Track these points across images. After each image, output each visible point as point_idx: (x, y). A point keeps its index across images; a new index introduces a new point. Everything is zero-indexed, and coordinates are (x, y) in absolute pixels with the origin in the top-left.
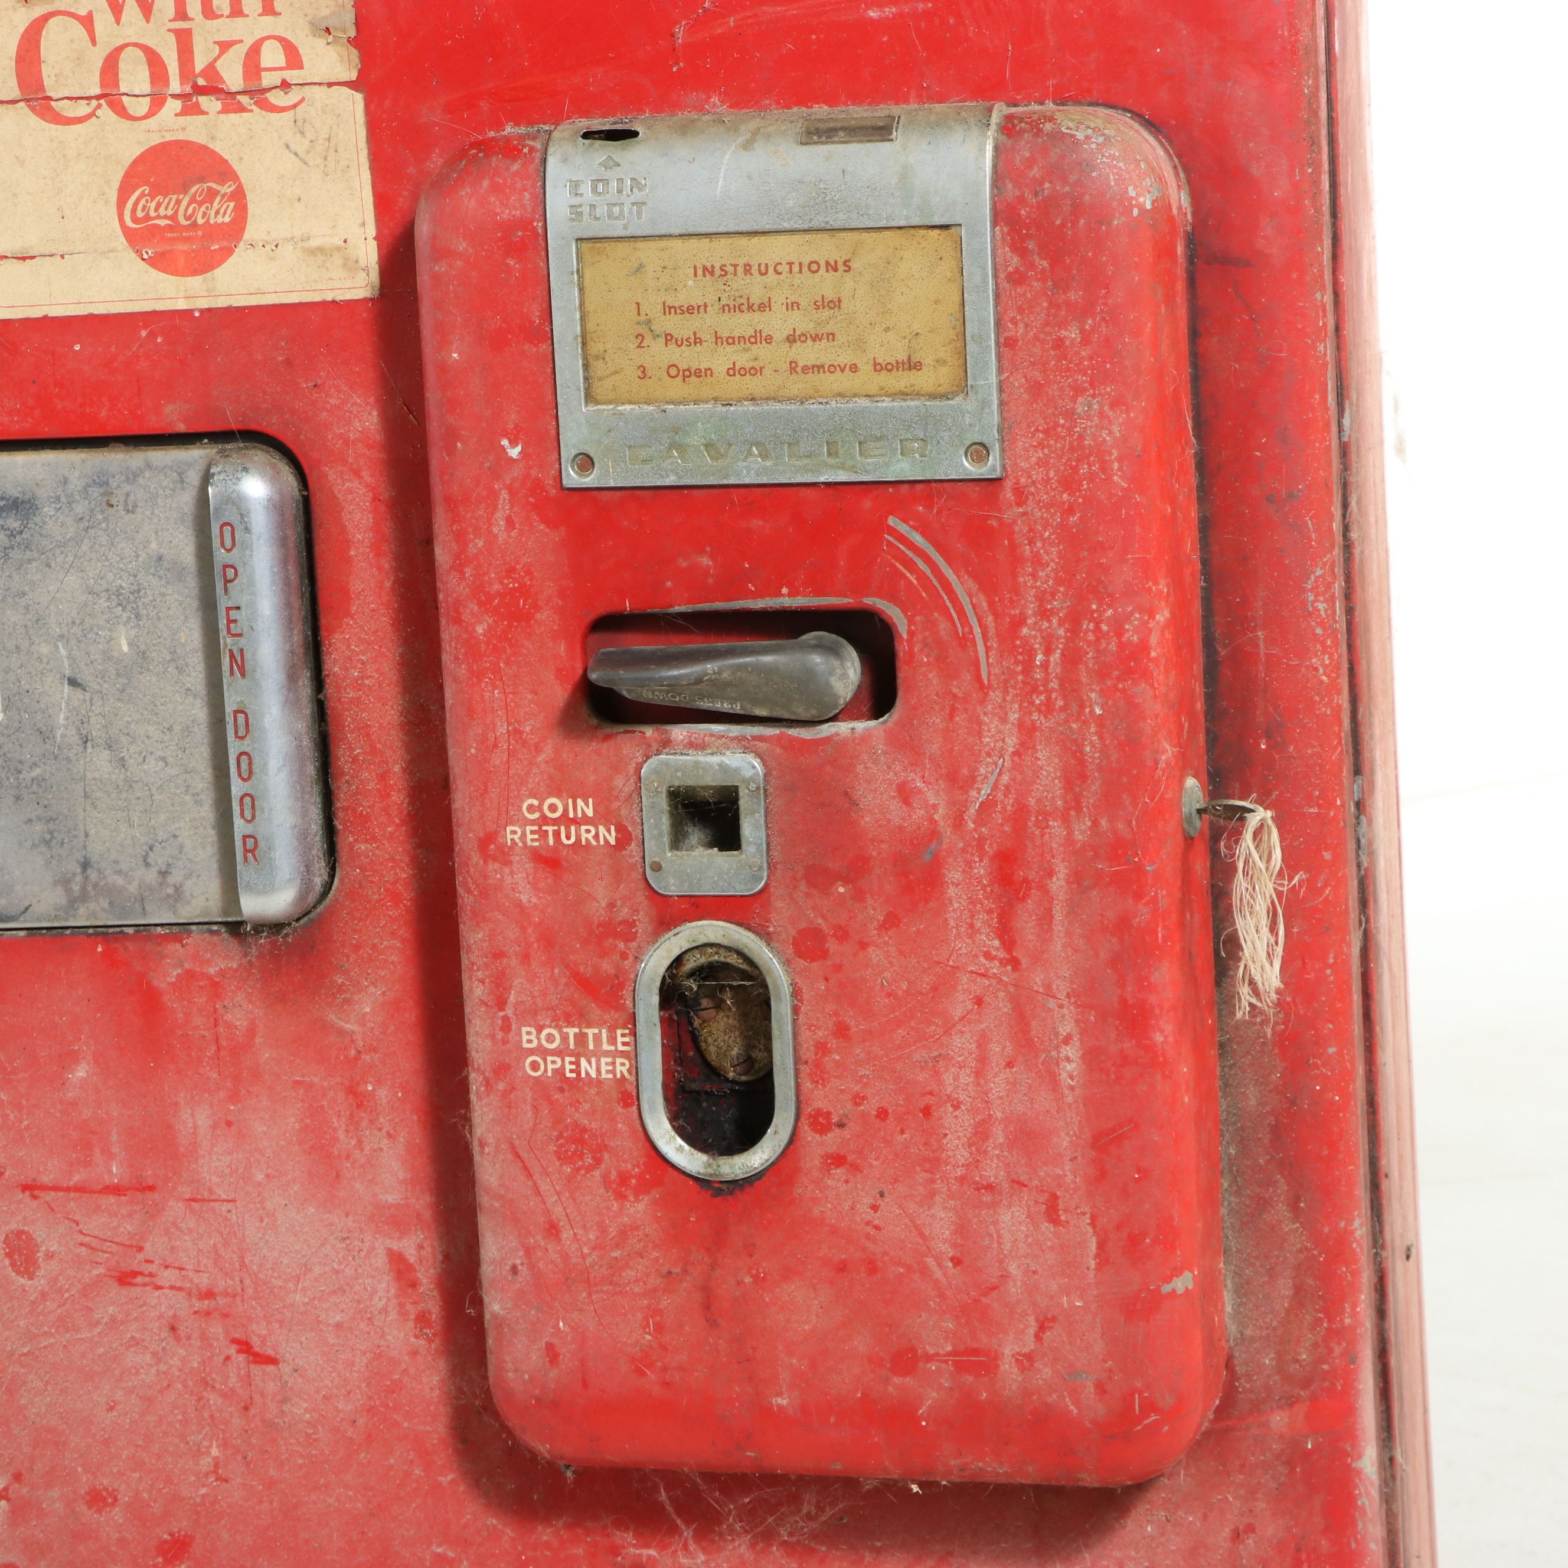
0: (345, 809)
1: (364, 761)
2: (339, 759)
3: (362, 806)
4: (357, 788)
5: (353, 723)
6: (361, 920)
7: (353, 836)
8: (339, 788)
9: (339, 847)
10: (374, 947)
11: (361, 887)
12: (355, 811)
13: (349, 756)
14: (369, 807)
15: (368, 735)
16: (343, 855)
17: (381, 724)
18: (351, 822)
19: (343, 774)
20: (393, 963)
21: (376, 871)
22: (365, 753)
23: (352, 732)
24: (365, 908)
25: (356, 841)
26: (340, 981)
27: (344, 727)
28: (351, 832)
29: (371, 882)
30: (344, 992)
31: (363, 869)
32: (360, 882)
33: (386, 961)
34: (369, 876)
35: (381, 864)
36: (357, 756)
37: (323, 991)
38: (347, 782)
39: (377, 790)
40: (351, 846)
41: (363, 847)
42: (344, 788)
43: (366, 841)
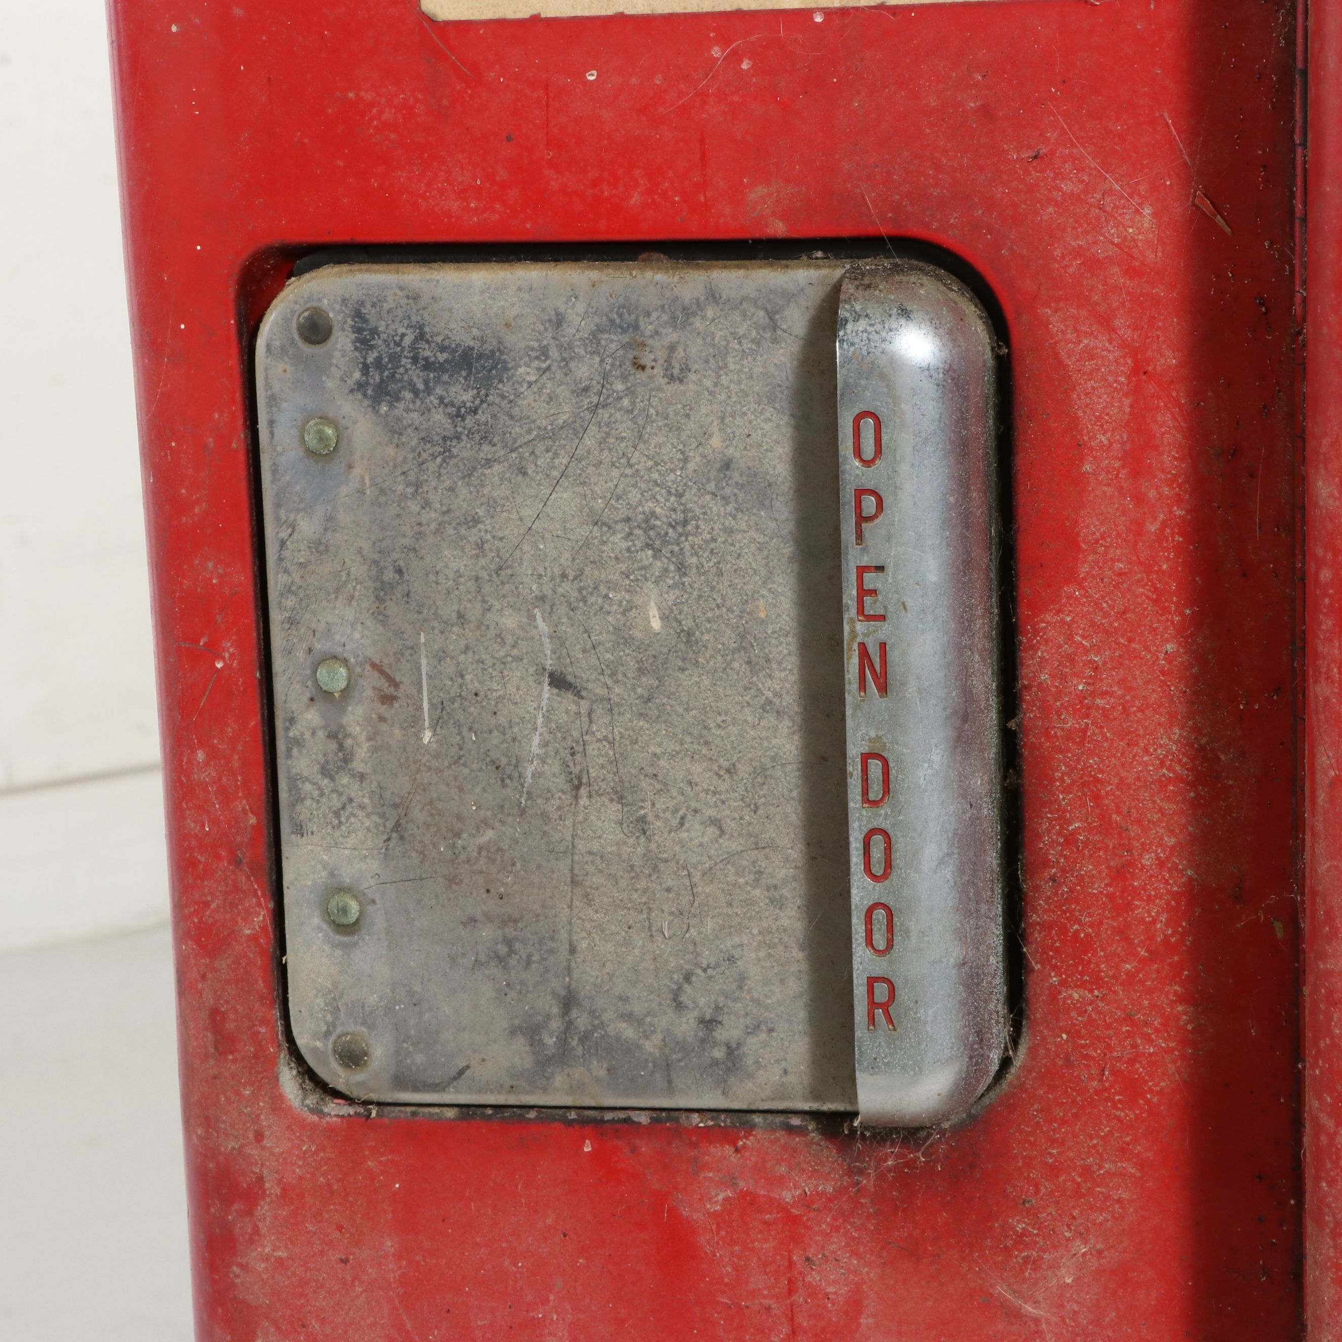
0: (1046, 926)
1: (1086, 844)
2: (1039, 837)
3: (1077, 921)
4: (1071, 890)
5: (1069, 775)
6: (1064, 1122)
7: (1059, 974)
8: (1037, 888)
9: (1029, 992)
10: (1086, 1171)
11: (1068, 1064)
12: (1063, 930)
13: (1059, 833)
14: (1091, 925)
15: (1096, 798)
16: (1038, 1008)
17: (1122, 780)
18: (1057, 951)
19: (1046, 864)
20: (1119, 1201)
21: (1098, 1038)
22: (1090, 829)
23: (1067, 790)
24: (1074, 1102)
25: (1063, 983)
26: (1020, 1227)
27: (1052, 780)
28: (1054, 967)
29: (1087, 1057)
30: (1027, 1246)
31: (1074, 1034)
32: (1067, 1056)
33: (1107, 1197)
34: (1083, 1046)
35: (1108, 1026)
36: (1073, 834)
37: (988, 1242)
38: (1053, 879)
39: (1108, 896)
40: (1054, 994)
41: (1076, 996)
42: (1047, 889)
43: (1082, 985)
